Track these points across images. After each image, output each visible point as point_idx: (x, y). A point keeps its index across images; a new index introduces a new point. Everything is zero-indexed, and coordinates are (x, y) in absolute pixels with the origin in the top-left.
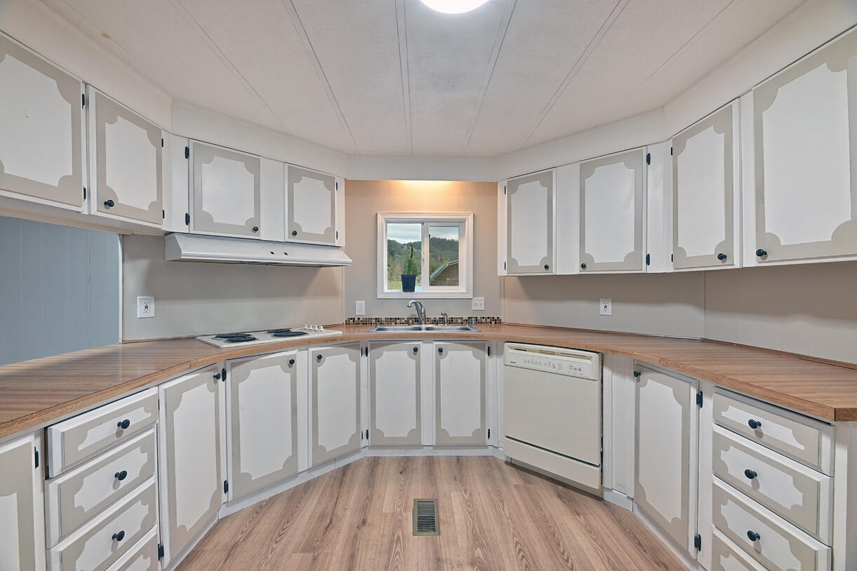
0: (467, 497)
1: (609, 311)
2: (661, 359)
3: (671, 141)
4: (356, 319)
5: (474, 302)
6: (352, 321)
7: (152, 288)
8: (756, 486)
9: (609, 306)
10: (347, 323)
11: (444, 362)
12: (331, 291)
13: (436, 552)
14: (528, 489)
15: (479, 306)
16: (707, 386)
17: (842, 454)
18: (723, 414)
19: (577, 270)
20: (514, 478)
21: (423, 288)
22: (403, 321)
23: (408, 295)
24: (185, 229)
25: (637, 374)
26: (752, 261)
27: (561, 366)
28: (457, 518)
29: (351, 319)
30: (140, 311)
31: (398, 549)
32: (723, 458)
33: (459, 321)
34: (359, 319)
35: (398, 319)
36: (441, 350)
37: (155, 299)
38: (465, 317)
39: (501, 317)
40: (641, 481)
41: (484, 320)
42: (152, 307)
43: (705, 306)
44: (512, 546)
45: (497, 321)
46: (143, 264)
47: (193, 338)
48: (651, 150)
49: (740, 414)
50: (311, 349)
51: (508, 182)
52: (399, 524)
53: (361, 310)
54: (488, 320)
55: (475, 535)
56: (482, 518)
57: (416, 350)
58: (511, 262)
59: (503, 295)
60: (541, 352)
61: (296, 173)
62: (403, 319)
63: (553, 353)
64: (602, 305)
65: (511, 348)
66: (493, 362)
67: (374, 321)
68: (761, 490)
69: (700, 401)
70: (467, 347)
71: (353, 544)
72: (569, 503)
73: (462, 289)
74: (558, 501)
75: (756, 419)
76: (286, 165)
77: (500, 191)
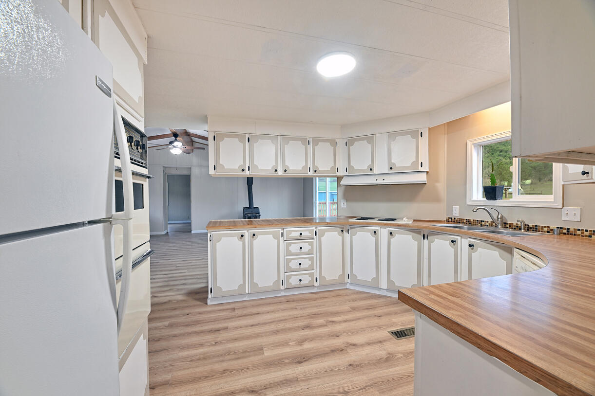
4: (453, 219)
6: (450, 220)
10: (448, 221)
12: (437, 199)
15: (571, 216)
24: (347, 174)
29: (450, 218)
34: (455, 218)
35: (483, 221)
37: (347, 201)
53: (456, 213)
57: (453, 242)
62: (488, 222)
67: (465, 221)
76: (387, 134)
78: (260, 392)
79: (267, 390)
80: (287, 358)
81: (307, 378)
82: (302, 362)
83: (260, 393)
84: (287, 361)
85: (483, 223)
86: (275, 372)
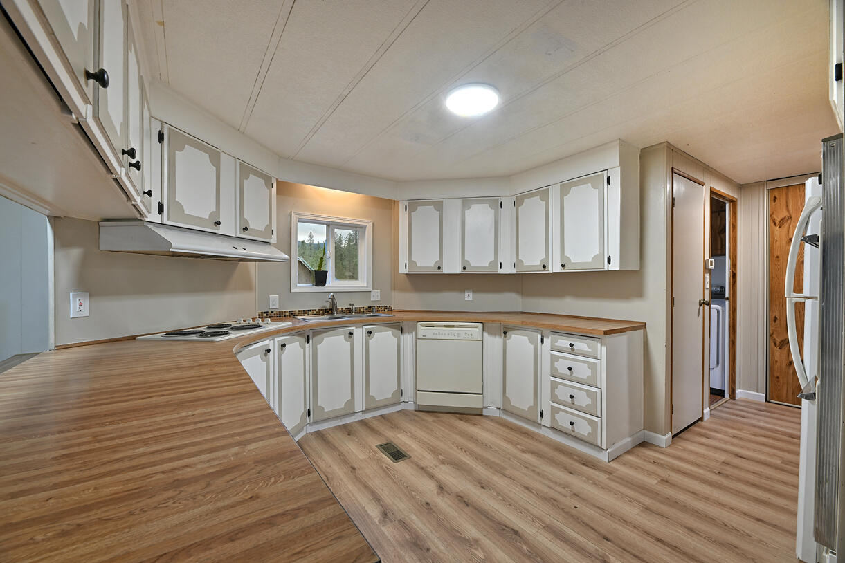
0: (409, 434)
1: (471, 298)
2: (523, 322)
3: (515, 197)
4: (270, 313)
5: (372, 294)
6: (265, 315)
7: (86, 283)
8: (572, 373)
9: (471, 294)
10: (261, 317)
11: (372, 341)
12: (247, 286)
13: (418, 466)
14: (441, 421)
15: (376, 297)
16: (546, 332)
17: (604, 349)
18: (556, 344)
19: (458, 271)
20: (429, 418)
21: (332, 283)
22: (315, 312)
23: (320, 289)
24: (163, 220)
25: (505, 333)
26: (558, 269)
27: (459, 334)
28: (413, 446)
29: (265, 313)
30: (73, 310)
31: (393, 473)
32: (556, 366)
33: (362, 310)
34: (272, 312)
35: (311, 310)
36: (370, 333)
37: (90, 296)
38: (366, 307)
39: (392, 306)
40: (507, 395)
41: (379, 309)
42: (86, 304)
43: (522, 293)
44: (456, 448)
45: (389, 309)
46: (75, 253)
47: (134, 338)
48: (503, 200)
49: (564, 342)
50: (277, 339)
51: (409, 203)
52: (379, 462)
53: (275, 303)
54: (383, 309)
55: (431, 451)
56: (429, 442)
57: (351, 334)
58: (411, 263)
59: (394, 288)
60: (445, 326)
61: (246, 170)
62: (315, 310)
63: (454, 326)
64: (466, 294)
65: (422, 326)
66: (408, 339)
67: (287, 314)
68: (574, 375)
69: (542, 342)
70: (388, 329)
71: (360, 481)
72: (467, 421)
73: (363, 282)
74: (462, 422)
75: (572, 343)
76: (238, 161)
77: (402, 208)
78: (601, 558)
79: (590, 551)
80: (520, 550)
81: (535, 519)
82: (513, 529)
83: (600, 556)
84: (525, 548)
85: (310, 313)
86: (557, 555)
